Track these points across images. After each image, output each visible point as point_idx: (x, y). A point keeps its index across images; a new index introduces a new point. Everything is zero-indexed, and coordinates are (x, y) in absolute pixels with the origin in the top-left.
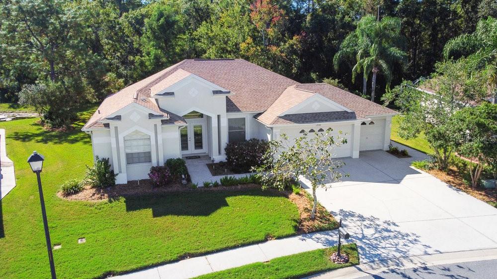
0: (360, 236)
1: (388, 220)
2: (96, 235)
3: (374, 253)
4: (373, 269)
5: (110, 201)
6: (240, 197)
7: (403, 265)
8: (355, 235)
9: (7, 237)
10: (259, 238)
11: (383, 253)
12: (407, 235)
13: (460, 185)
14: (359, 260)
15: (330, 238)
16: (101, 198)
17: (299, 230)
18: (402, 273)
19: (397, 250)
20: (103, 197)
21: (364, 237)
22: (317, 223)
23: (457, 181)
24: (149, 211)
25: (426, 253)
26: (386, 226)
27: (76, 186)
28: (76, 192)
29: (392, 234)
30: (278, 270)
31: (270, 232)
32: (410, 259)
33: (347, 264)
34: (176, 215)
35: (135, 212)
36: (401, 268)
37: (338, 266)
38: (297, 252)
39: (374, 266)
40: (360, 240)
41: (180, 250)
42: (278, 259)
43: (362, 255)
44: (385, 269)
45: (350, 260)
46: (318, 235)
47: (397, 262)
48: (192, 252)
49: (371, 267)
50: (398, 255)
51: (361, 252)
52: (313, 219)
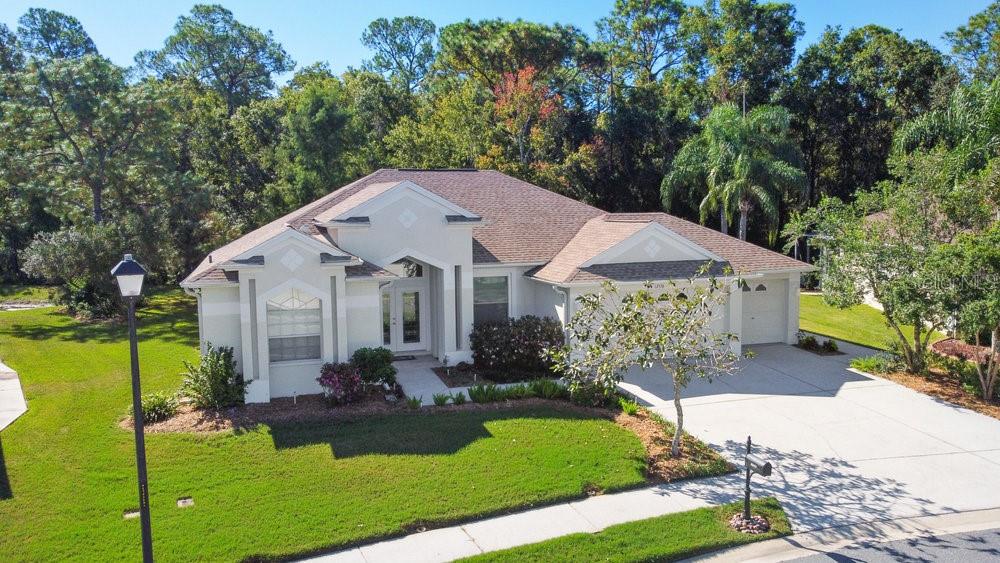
0: (781, 486)
1: (830, 457)
2: (214, 491)
3: (818, 514)
4: (823, 542)
5: (238, 432)
6: (515, 421)
7: (885, 536)
8: (769, 484)
9: (17, 497)
10: (571, 491)
11: (839, 514)
12: (878, 482)
13: (958, 396)
14: (790, 526)
15: (720, 491)
16: (217, 428)
17: (651, 476)
18: (887, 549)
19: (865, 509)
20: (221, 426)
21: (788, 487)
22: (686, 463)
23: (949, 391)
24: (326, 449)
25: (926, 513)
26: (828, 467)
27: (162, 405)
28: (162, 418)
29: (846, 482)
30: (626, 545)
31: (591, 480)
32: (896, 525)
33: (767, 534)
34: (385, 453)
35: (295, 451)
36: (882, 541)
37: (748, 537)
38: (656, 514)
39: (824, 538)
40: (783, 491)
41: (407, 513)
42: (621, 526)
43: (794, 518)
44: (850, 543)
45: (773, 526)
46: (692, 486)
47: (870, 530)
48: (432, 517)
49: (819, 538)
50: (869, 517)
51: (790, 513)
52: (678, 456)
